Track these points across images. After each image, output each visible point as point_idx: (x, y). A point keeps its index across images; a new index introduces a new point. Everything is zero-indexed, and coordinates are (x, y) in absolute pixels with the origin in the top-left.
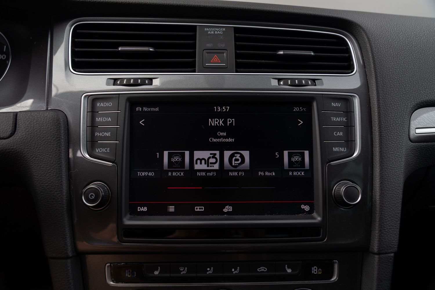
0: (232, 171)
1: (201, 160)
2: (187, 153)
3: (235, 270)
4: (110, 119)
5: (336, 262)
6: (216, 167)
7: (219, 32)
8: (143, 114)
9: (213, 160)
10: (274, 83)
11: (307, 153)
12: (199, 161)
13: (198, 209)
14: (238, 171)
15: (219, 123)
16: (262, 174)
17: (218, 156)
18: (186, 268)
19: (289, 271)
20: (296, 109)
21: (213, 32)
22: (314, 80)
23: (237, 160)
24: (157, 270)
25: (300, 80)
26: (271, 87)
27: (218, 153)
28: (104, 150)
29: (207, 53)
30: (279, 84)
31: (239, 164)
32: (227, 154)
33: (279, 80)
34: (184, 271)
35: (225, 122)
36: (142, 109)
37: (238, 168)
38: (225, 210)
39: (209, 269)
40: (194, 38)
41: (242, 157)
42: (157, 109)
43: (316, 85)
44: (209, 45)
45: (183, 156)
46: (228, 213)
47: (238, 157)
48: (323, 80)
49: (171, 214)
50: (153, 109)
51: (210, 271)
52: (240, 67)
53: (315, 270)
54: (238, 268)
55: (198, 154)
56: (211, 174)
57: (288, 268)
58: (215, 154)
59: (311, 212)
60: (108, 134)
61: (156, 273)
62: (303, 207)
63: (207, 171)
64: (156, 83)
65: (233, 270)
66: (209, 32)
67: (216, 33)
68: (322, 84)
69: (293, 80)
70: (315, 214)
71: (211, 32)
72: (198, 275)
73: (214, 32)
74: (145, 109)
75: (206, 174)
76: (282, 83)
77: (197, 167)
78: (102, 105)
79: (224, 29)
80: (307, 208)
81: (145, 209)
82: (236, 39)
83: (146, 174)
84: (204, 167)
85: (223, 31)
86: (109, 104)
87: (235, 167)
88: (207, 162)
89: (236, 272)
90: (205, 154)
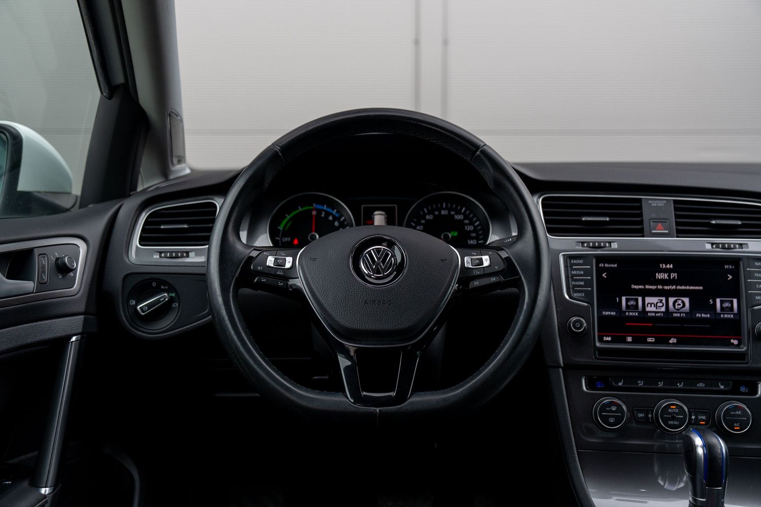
0: (675, 313)
1: (651, 304)
2: (640, 299)
3: (680, 384)
4: (582, 272)
5: (759, 383)
6: (663, 309)
7: (661, 204)
8: (605, 269)
9: (661, 305)
10: (708, 247)
11: (735, 301)
12: (649, 305)
13: (649, 340)
14: (681, 313)
15: (664, 276)
16: (699, 315)
17: (664, 301)
18: (642, 382)
19: (722, 387)
20: (726, 267)
21: (655, 205)
22: (741, 245)
23: (680, 305)
24: (621, 382)
25: (729, 244)
26: (705, 250)
27: (664, 299)
28: (580, 294)
29: (653, 222)
30: (712, 247)
31: (681, 308)
32: (671, 300)
33: (712, 244)
34: (641, 384)
35: (669, 276)
36: (604, 265)
37: (680, 311)
38: (671, 341)
39: (659, 383)
40: (640, 208)
41: (683, 302)
42: (616, 265)
43: (742, 248)
44: (654, 216)
45: (637, 300)
46: (673, 343)
47: (680, 302)
48: (749, 245)
49: (629, 342)
50: (612, 266)
51: (661, 384)
52: (680, 233)
53: (743, 389)
54: (682, 383)
55: (648, 300)
56: (659, 315)
57: (721, 385)
58: (662, 300)
59: (738, 346)
60: (582, 283)
61: (620, 384)
62: (732, 341)
63: (656, 312)
64: (615, 245)
65: (678, 384)
66: (653, 204)
67: (658, 204)
68: (748, 248)
69: (723, 244)
70: (742, 346)
71: (654, 204)
72: (652, 387)
73: (657, 203)
74: (607, 265)
75: (655, 314)
76: (714, 246)
77: (648, 309)
78: (575, 262)
79: (665, 202)
80: (735, 342)
81: (609, 339)
82: (676, 209)
83: (609, 313)
84: (653, 309)
85: (664, 203)
86: (581, 261)
87: (678, 310)
88: (656, 306)
89: (680, 386)
90: (654, 300)
